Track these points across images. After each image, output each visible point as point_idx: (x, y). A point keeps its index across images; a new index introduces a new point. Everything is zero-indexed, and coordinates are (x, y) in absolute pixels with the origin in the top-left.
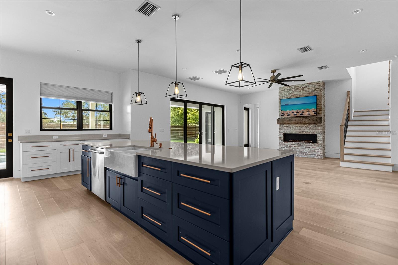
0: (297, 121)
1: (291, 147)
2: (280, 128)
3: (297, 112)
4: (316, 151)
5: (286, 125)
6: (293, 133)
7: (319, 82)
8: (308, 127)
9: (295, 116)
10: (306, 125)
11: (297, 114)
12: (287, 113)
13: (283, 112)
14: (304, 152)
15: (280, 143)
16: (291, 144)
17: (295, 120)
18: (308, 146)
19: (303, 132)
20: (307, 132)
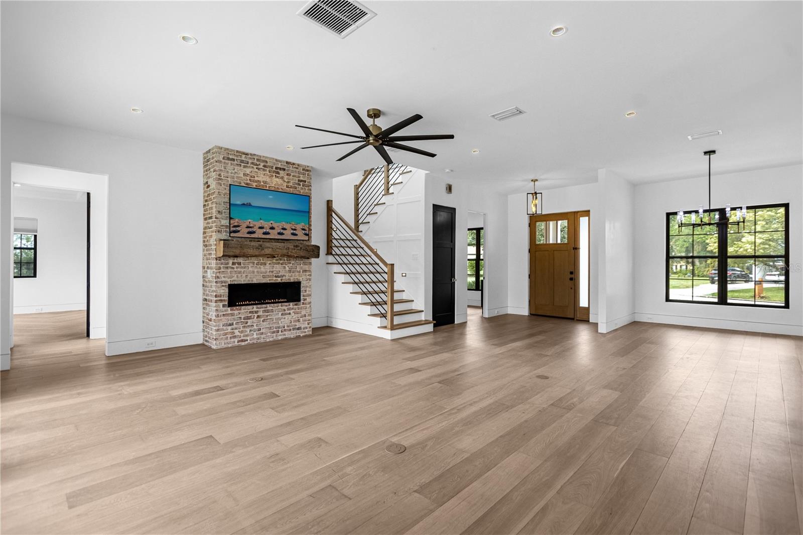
0: (278, 250)
1: (248, 321)
2: (220, 268)
3: (272, 228)
4: (301, 319)
5: (235, 261)
6: (255, 281)
7: (307, 168)
8: (286, 266)
9: (267, 236)
10: (281, 262)
11: (271, 231)
12: (248, 227)
13: (236, 224)
14: (279, 327)
15: (220, 314)
16: (250, 312)
17: (272, 248)
18: (287, 312)
19: (276, 277)
20: (284, 278)
